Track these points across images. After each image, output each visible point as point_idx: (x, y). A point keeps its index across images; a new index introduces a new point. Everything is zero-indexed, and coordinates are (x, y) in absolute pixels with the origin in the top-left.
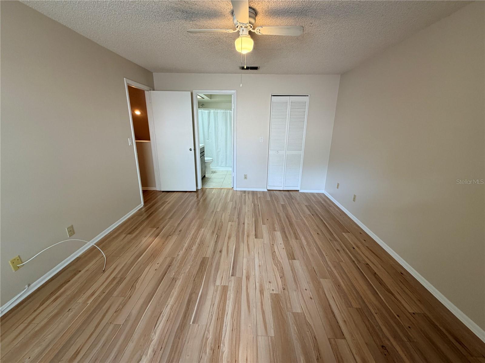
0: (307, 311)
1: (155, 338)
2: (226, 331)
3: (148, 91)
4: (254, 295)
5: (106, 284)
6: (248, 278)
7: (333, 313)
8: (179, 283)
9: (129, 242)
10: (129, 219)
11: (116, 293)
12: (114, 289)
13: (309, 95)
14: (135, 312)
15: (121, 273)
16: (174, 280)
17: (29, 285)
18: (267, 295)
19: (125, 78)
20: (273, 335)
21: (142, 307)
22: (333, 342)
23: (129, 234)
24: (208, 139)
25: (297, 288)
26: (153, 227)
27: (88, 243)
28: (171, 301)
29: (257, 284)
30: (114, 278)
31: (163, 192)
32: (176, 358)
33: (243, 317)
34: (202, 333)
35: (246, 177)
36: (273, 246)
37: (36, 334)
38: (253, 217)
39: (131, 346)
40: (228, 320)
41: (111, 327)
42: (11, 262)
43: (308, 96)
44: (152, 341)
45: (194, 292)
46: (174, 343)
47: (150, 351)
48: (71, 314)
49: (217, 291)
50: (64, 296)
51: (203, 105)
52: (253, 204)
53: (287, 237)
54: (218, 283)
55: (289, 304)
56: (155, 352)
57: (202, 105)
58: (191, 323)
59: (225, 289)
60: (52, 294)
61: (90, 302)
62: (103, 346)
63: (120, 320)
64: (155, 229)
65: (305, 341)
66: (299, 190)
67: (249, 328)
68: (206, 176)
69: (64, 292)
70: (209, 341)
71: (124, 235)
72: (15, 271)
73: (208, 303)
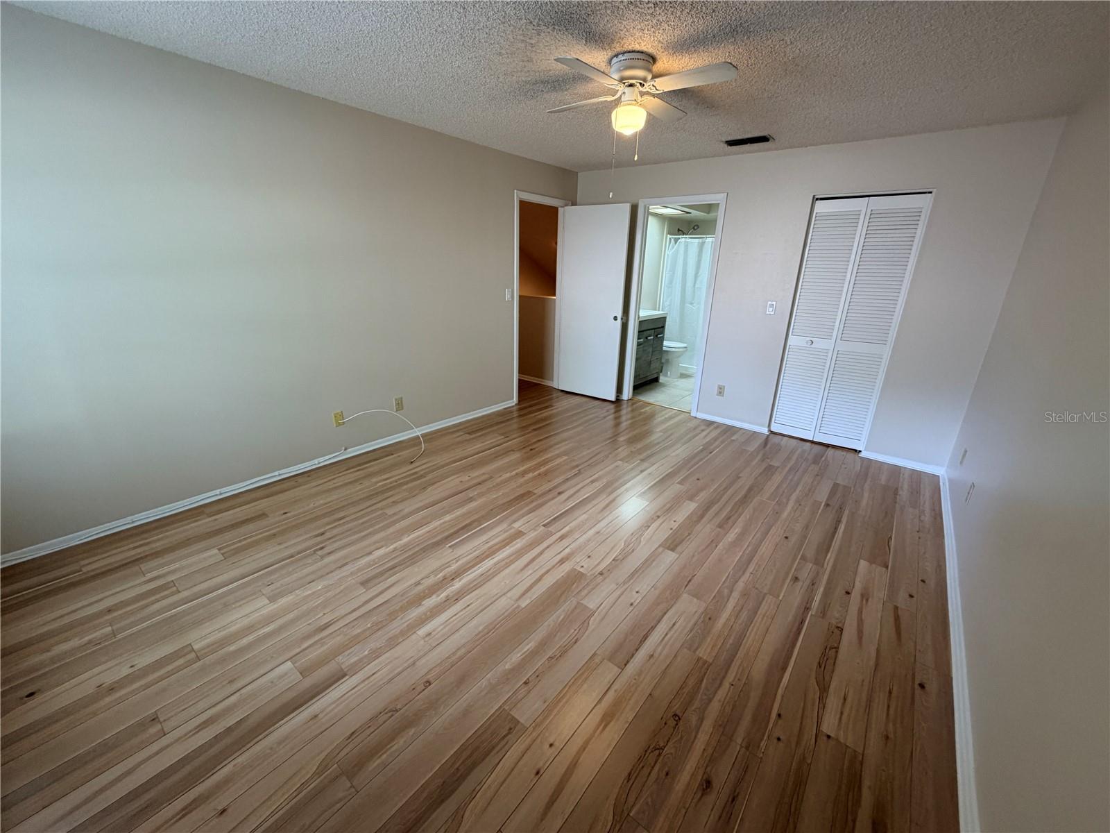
0: (604, 611)
1: (405, 540)
2: (475, 571)
3: (562, 207)
4: (551, 557)
5: (405, 475)
6: (562, 538)
7: (645, 637)
8: (473, 505)
9: (462, 442)
10: (483, 417)
11: (405, 487)
12: (407, 483)
13: (934, 191)
14: (407, 511)
15: (424, 471)
16: (471, 499)
17: (346, 449)
18: (567, 567)
19: (515, 191)
20: (523, 606)
21: (418, 509)
22: (597, 660)
23: (469, 433)
24: (691, 304)
25: (624, 583)
26: (502, 434)
27: (416, 430)
28: (447, 518)
29: (567, 551)
30: (416, 473)
31: (562, 391)
32: (408, 563)
33: (507, 571)
34: (450, 559)
35: (721, 391)
36: (655, 518)
37: (329, 491)
38: (672, 467)
39: (382, 534)
40: (488, 564)
41: (380, 512)
42: (335, 414)
43: (931, 192)
44: (400, 540)
45: (479, 521)
46: (416, 553)
47: (392, 547)
48: (360, 487)
49: (504, 533)
50: (366, 471)
51: (696, 228)
52: (701, 447)
53: (702, 516)
54: (516, 525)
55: (586, 591)
56: (395, 550)
57: (694, 228)
58: (447, 546)
59: (519, 534)
60: (359, 465)
61: (380, 484)
62: (362, 523)
63: (390, 512)
64: (503, 437)
65: (559, 634)
66: (860, 451)
67: (503, 583)
68: (660, 381)
69: (370, 467)
70: (449, 569)
71: (462, 433)
72: (337, 426)
73: (484, 538)
